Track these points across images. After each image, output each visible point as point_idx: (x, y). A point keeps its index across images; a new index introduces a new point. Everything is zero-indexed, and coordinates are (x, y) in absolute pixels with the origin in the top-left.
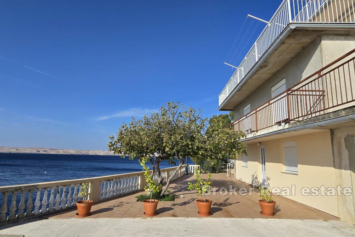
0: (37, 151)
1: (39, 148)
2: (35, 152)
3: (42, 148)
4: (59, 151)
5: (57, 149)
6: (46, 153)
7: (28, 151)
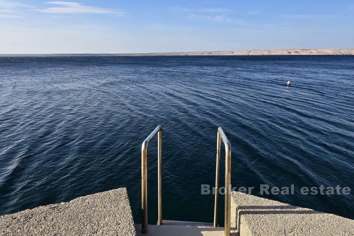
0: (288, 52)
1: (290, 49)
2: (286, 53)
3: (293, 49)
4: (312, 51)
5: (310, 50)
6: (297, 54)
7: (279, 53)
